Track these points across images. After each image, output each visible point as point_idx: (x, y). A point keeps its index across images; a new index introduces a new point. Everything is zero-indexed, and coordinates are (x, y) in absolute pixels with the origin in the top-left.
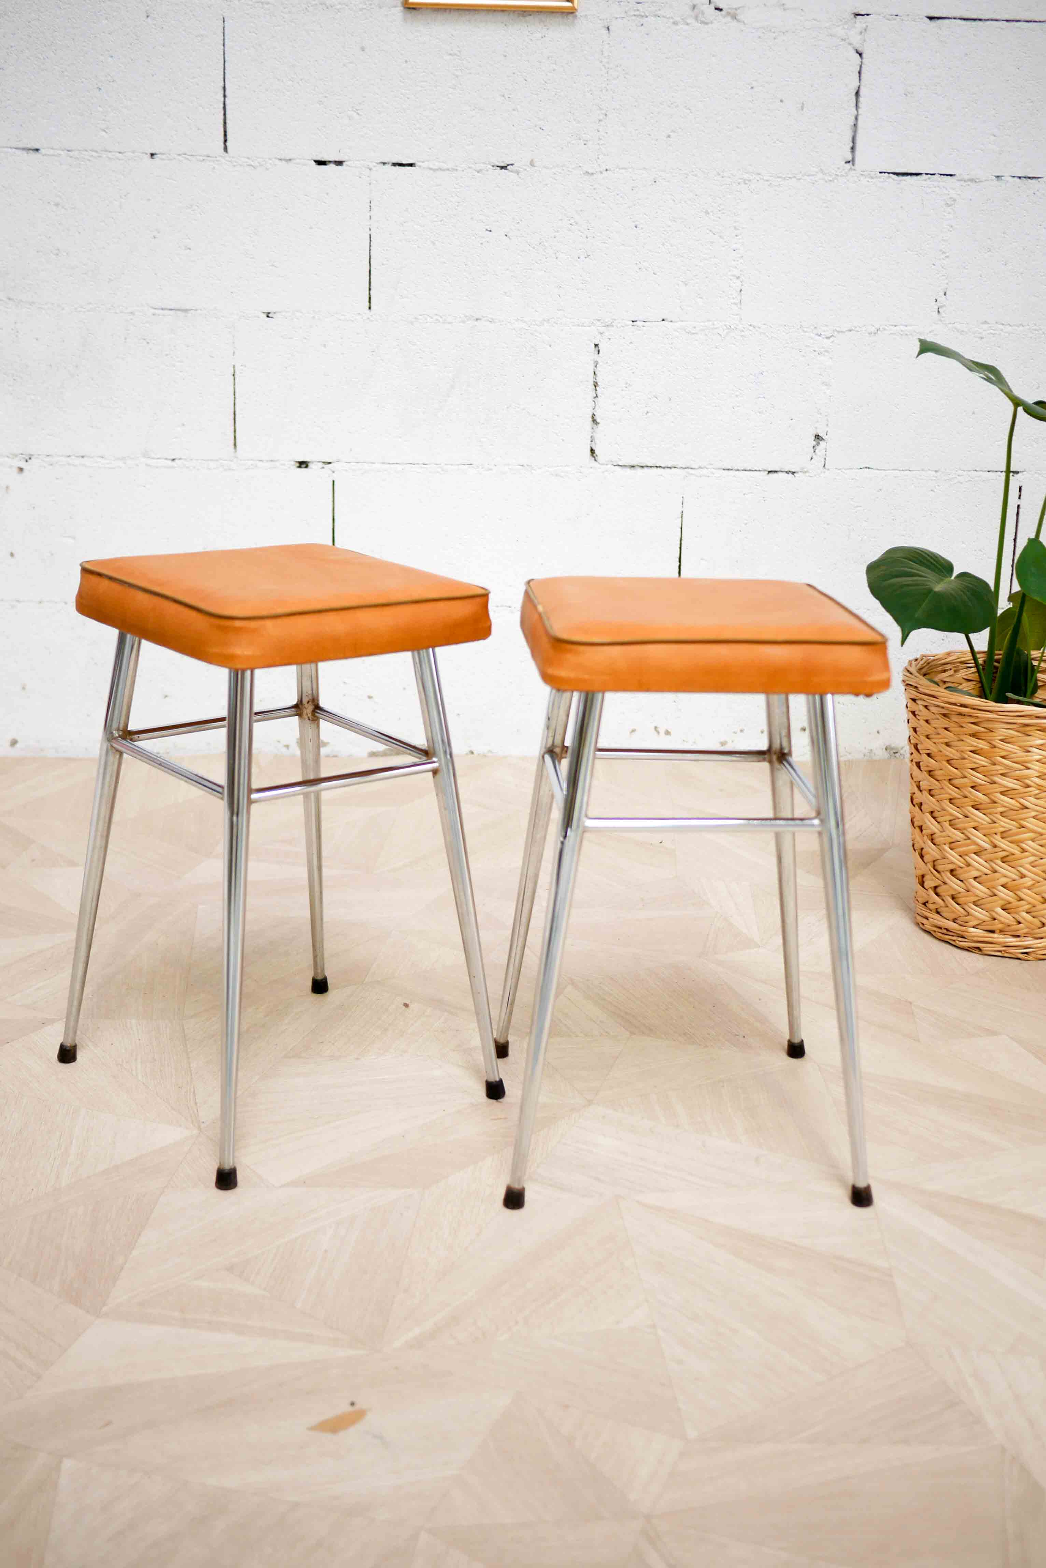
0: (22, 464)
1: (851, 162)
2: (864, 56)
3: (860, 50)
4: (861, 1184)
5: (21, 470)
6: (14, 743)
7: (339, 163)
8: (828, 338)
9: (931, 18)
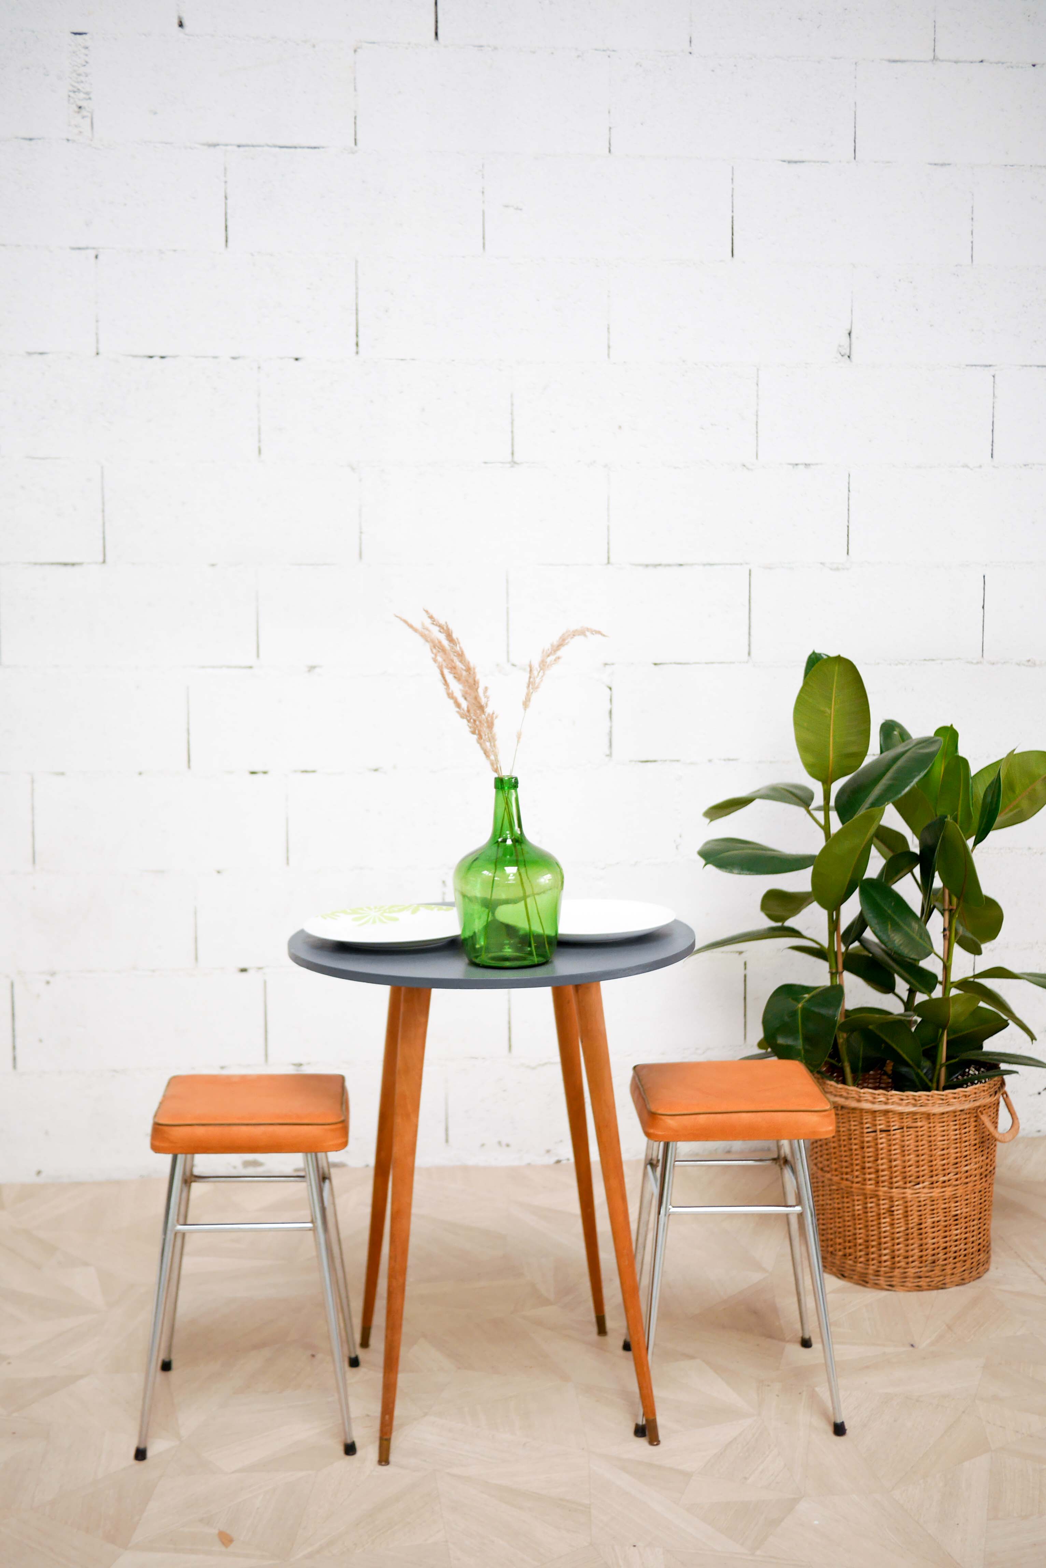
0: (49, 978)
1: (610, 755)
2: (613, 689)
3: (610, 686)
4: (839, 1421)
5: (48, 983)
6: (39, 1173)
7: (265, 773)
8: (603, 869)
9: (655, 664)
